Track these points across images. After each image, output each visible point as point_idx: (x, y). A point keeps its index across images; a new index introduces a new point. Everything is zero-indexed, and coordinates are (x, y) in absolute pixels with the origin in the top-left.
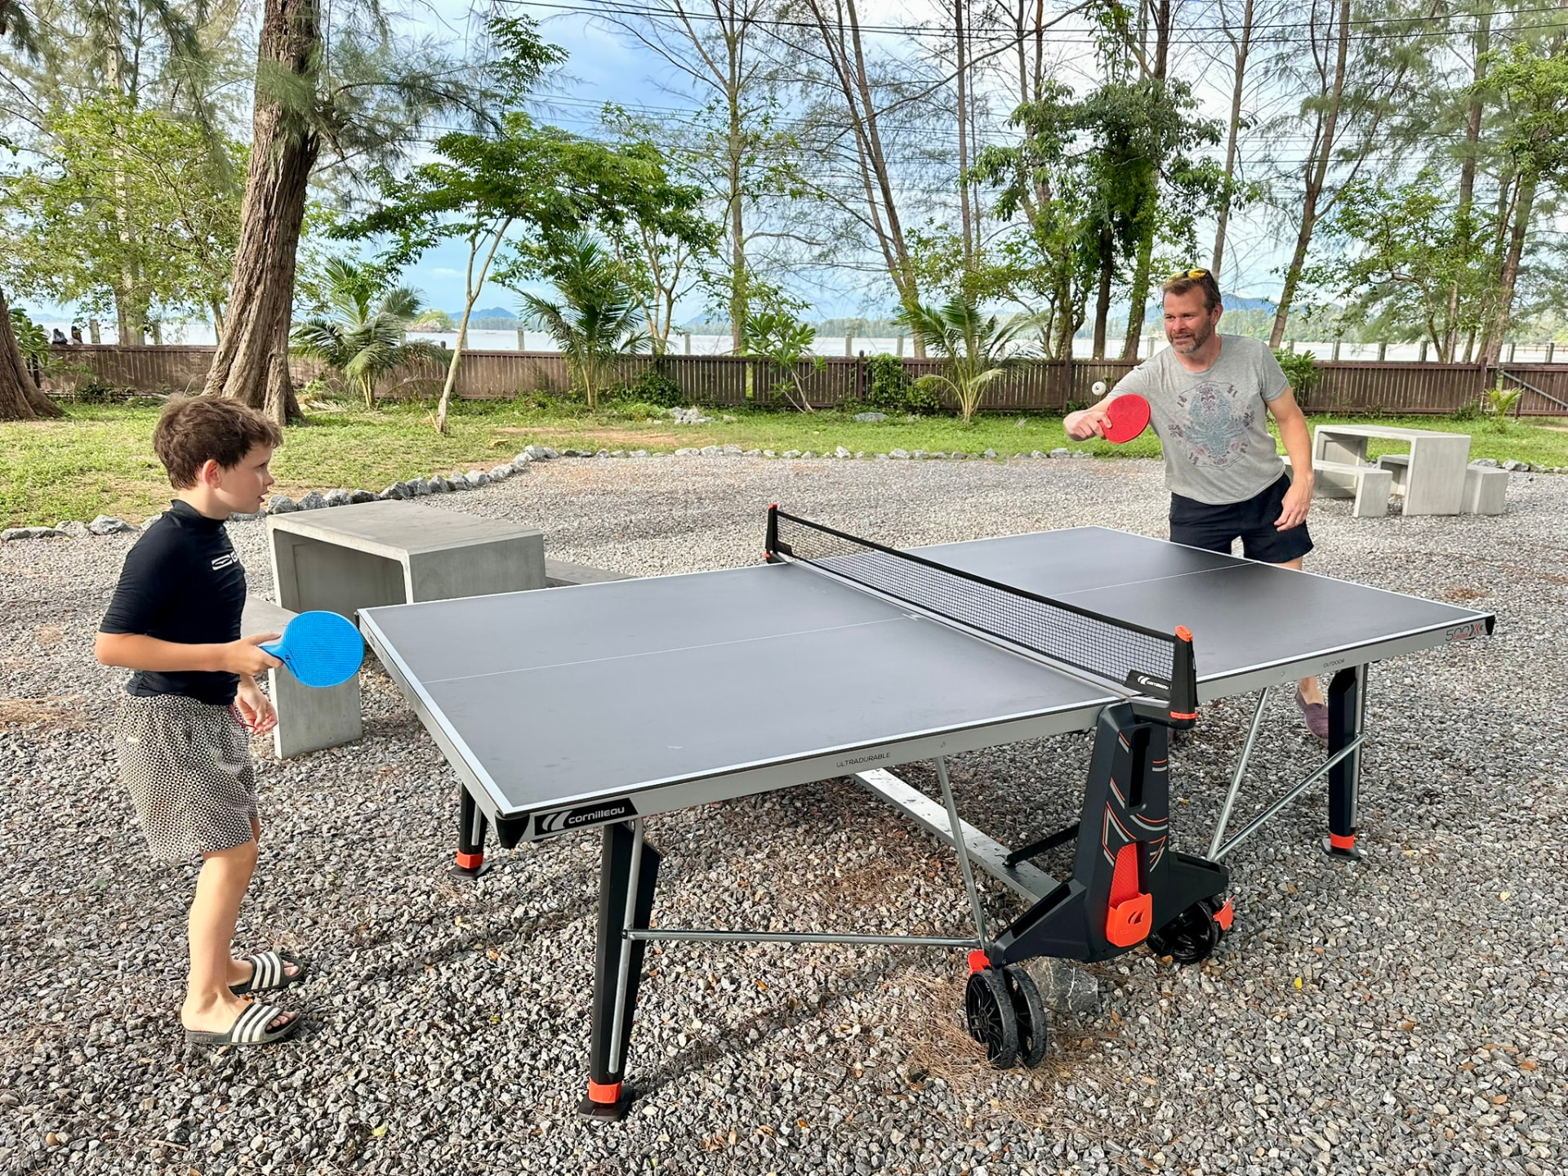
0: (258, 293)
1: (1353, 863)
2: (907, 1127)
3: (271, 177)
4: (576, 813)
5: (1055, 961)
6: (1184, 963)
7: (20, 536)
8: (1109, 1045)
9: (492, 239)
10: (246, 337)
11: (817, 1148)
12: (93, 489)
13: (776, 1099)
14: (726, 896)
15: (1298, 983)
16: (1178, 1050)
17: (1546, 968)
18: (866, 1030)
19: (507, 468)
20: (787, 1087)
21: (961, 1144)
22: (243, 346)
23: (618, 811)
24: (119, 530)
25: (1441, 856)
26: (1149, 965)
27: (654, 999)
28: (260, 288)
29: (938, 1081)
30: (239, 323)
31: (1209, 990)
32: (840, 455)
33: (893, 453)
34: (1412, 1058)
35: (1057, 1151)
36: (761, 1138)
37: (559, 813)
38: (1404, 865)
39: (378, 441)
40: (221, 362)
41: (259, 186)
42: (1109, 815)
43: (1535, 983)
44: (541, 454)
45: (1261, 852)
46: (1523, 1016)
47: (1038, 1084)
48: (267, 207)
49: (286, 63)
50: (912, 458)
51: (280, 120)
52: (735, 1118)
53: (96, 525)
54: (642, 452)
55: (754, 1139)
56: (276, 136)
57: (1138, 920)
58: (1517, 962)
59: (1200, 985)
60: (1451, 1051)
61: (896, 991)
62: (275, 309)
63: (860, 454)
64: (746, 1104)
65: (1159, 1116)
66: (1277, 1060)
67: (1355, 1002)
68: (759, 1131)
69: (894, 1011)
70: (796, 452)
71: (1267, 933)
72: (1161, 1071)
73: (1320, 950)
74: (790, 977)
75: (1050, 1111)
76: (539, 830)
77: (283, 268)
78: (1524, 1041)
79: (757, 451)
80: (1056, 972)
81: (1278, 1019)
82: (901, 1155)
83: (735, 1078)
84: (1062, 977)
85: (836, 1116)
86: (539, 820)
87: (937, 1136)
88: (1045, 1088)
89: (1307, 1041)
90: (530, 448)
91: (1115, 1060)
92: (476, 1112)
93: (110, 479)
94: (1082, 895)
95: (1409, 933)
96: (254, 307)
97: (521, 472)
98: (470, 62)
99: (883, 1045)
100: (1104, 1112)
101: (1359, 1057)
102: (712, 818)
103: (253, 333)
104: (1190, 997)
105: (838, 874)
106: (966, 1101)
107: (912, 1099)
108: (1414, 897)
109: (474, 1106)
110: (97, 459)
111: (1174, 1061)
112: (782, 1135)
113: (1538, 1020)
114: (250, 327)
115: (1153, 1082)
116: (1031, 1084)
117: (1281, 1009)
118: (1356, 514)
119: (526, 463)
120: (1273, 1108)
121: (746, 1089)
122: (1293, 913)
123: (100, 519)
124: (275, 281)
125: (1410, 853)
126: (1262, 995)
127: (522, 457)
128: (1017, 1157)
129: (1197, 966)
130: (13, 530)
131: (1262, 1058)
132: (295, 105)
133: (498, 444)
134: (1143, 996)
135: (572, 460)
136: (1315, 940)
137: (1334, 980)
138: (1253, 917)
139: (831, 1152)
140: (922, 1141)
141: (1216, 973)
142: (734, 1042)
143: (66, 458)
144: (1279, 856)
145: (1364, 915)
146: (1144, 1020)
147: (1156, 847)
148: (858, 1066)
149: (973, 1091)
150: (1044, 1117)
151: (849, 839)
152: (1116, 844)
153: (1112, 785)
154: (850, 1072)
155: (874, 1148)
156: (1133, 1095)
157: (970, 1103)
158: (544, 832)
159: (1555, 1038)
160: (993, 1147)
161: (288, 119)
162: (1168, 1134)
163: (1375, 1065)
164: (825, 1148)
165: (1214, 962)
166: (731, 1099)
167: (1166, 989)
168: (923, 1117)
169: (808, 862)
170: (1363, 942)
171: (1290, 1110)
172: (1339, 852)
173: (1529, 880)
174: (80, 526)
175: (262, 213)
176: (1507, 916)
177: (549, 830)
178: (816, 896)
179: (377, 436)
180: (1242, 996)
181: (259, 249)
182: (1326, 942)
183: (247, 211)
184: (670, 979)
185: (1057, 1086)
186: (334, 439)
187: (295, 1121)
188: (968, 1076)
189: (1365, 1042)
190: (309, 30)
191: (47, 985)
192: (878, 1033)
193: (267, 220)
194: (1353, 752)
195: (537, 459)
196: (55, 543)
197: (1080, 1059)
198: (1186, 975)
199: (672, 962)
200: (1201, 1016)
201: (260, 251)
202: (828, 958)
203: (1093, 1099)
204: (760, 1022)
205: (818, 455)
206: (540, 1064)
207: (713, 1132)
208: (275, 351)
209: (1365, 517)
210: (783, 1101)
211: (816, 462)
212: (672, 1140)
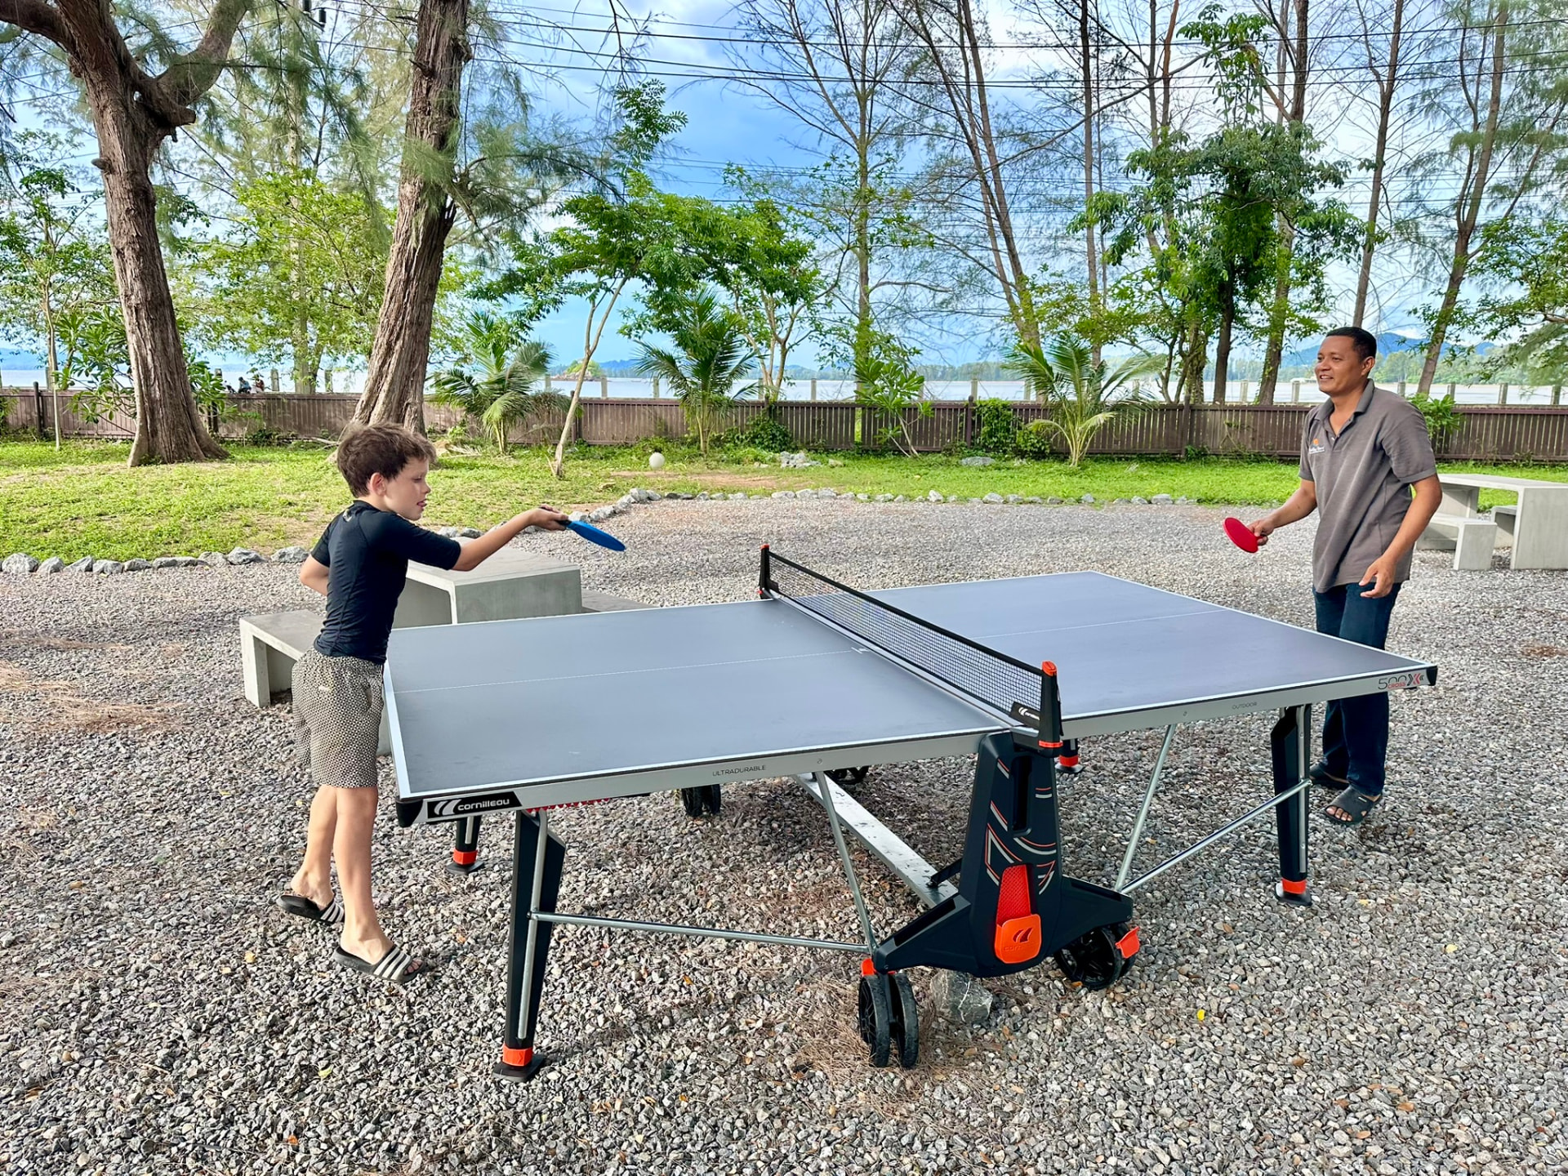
0: (397, 347)
1: (1302, 908)
2: (775, 1110)
3: (412, 243)
4: (464, 801)
6: (1092, 988)
7: (169, 565)
8: (992, 1055)
9: (610, 296)
10: (386, 387)
11: (688, 1119)
12: (237, 524)
13: (666, 1077)
14: (681, 903)
15: (1201, 1014)
16: (1055, 1065)
17: (1467, 1019)
18: (768, 1026)
19: (608, 509)
20: (680, 1067)
21: (818, 1127)
22: (382, 396)
23: (503, 802)
24: (252, 560)
25: (1396, 906)
26: (1055, 987)
27: (588, 986)
28: (400, 343)
29: (819, 1074)
30: (380, 374)
31: (1107, 1013)
32: (933, 499)
33: (986, 497)
34: (1290, 1091)
35: (905, 1141)
36: (643, 1107)
37: (449, 801)
38: (1355, 913)
39: (497, 484)
40: (363, 410)
41: (401, 251)
42: (991, 836)
43: (1448, 1032)
44: (644, 496)
45: (1210, 892)
46: (1422, 1062)
47: (909, 1083)
48: (408, 270)
49: (428, 143)
50: (1006, 502)
51: (421, 192)
52: (626, 1088)
53: (232, 555)
54: (740, 495)
55: (637, 1107)
56: (417, 206)
57: (1024, 938)
58: (1437, 1011)
59: (1100, 1009)
60: (1329, 1087)
61: (808, 994)
62: (412, 362)
63: (953, 498)
64: (639, 1079)
65: (1016, 1120)
66: (1150, 1081)
67: (1252, 1036)
68: (643, 1102)
69: (801, 1011)
70: (889, 496)
71: (1187, 968)
72: (1034, 1081)
73: (1234, 986)
74: (715, 975)
75: (912, 1107)
76: (431, 814)
77: (420, 324)
78: (1413, 1084)
79: (851, 494)
80: (952, 984)
81: (1165, 1045)
82: (762, 1130)
83: (636, 1055)
85: (715, 1093)
86: (432, 806)
87: (801, 1118)
88: (915, 1087)
89: (1187, 1067)
90: (634, 491)
91: (993, 1068)
92: (407, 1064)
93: (253, 515)
94: (966, 911)
95: (1335, 977)
96: (394, 360)
97: (622, 512)
98: (594, 134)
99: (779, 1039)
100: (963, 1112)
101: (1236, 1085)
102: (691, 833)
103: (391, 384)
104: (1086, 1019)
105: (790, 889)
106: (837, 1092)
107: (789, 1086)
108: (1354, 944)
109: (407, 1059)
110: (247, 499)
111: (1048, 1074)
112: (661, 1104)
113: (1437, 1067)
114: (389, 379)
115: (1020, 1091)
116: (903, 1083)
117: (1173, 1036)
118: (1456, 567)
119: (628, 505)
120: (1128, 1123)
121: (643, 1065)
122: (1221, 951)
123: (237, 550)
124: (413, 337)
125: (1364, 902)
126: (1159, 1022)
127: (625, 499)
128: (866, 1142)
129: (1103, 992)
130: (163, 559)
131: (1135, 1079)
132: (434, 178)
133: (606, 487)
134: (1039, 1015)
135: (671, 502)
136: (1234, 977)
137: (1238, 1014)
138: (1179, 952)
139: (700, 1123)
140: (785, 1122)
141: (1119, 999)
142: (646, 1027)
143: (220, 496)
144: (1228, 898)
145: (1294, 957)
146: (1033, 1036)
147: (1045, 871)
148: (750, 1055)
149: (847, 1084)
150: (904, 1112)
151: (812, 858)
152: (999, 864)
153: (993, 808)
154: (741, 1059)
155: (739, 1123)
156: (997, 1100)
157: (840, 1094)
158: (436, 816)
159: (1448, 1085)
160: (846, 1133)
161: (431, 191)
162: (1017, 1136)
163: (1249, 1094)
164: (696, 1120)
165: (1120, 990)
166: (627, 1073)
167: (1064, 1010)
168: (793, 1101)
169: (766, 876)
170: (1283, 982)
171: (1143, 1126)
172: (1291, 897)
173: (1484, 936)
174: (220, 556)
175: (403, 276)
176: (1445, 968)
177: (441, 815)
178: (763, 906)
179: (498, 478)
180: (1139, 1022)
181: (399, 308)
182: (1245, 979)
183: (391, 272)
184: (607, 970)
185: (927, 1087)
186: (457, 481)
188: (846, 1071)
189: (1247, 1073)
190: (451, 112)
192: (779, 1029)
193: (408, 281)
194: (1298, 794)
195: (641, 501)
196: (197, 571)
197: (960, 1066)
198: (1090, 1000)
199: (614, 956)
200: (1091, 1038)
201: (401, 310)
202: (755, 962)
203: (957, 1100)
204: (675, 1011)
205: (911, 498)
206: (474, 1031)
207: (603, 1097)
208: (410, 400)
209: (1466, 570)
210: (672, 1078)
211: (908, 506)
212: (565, 1101)
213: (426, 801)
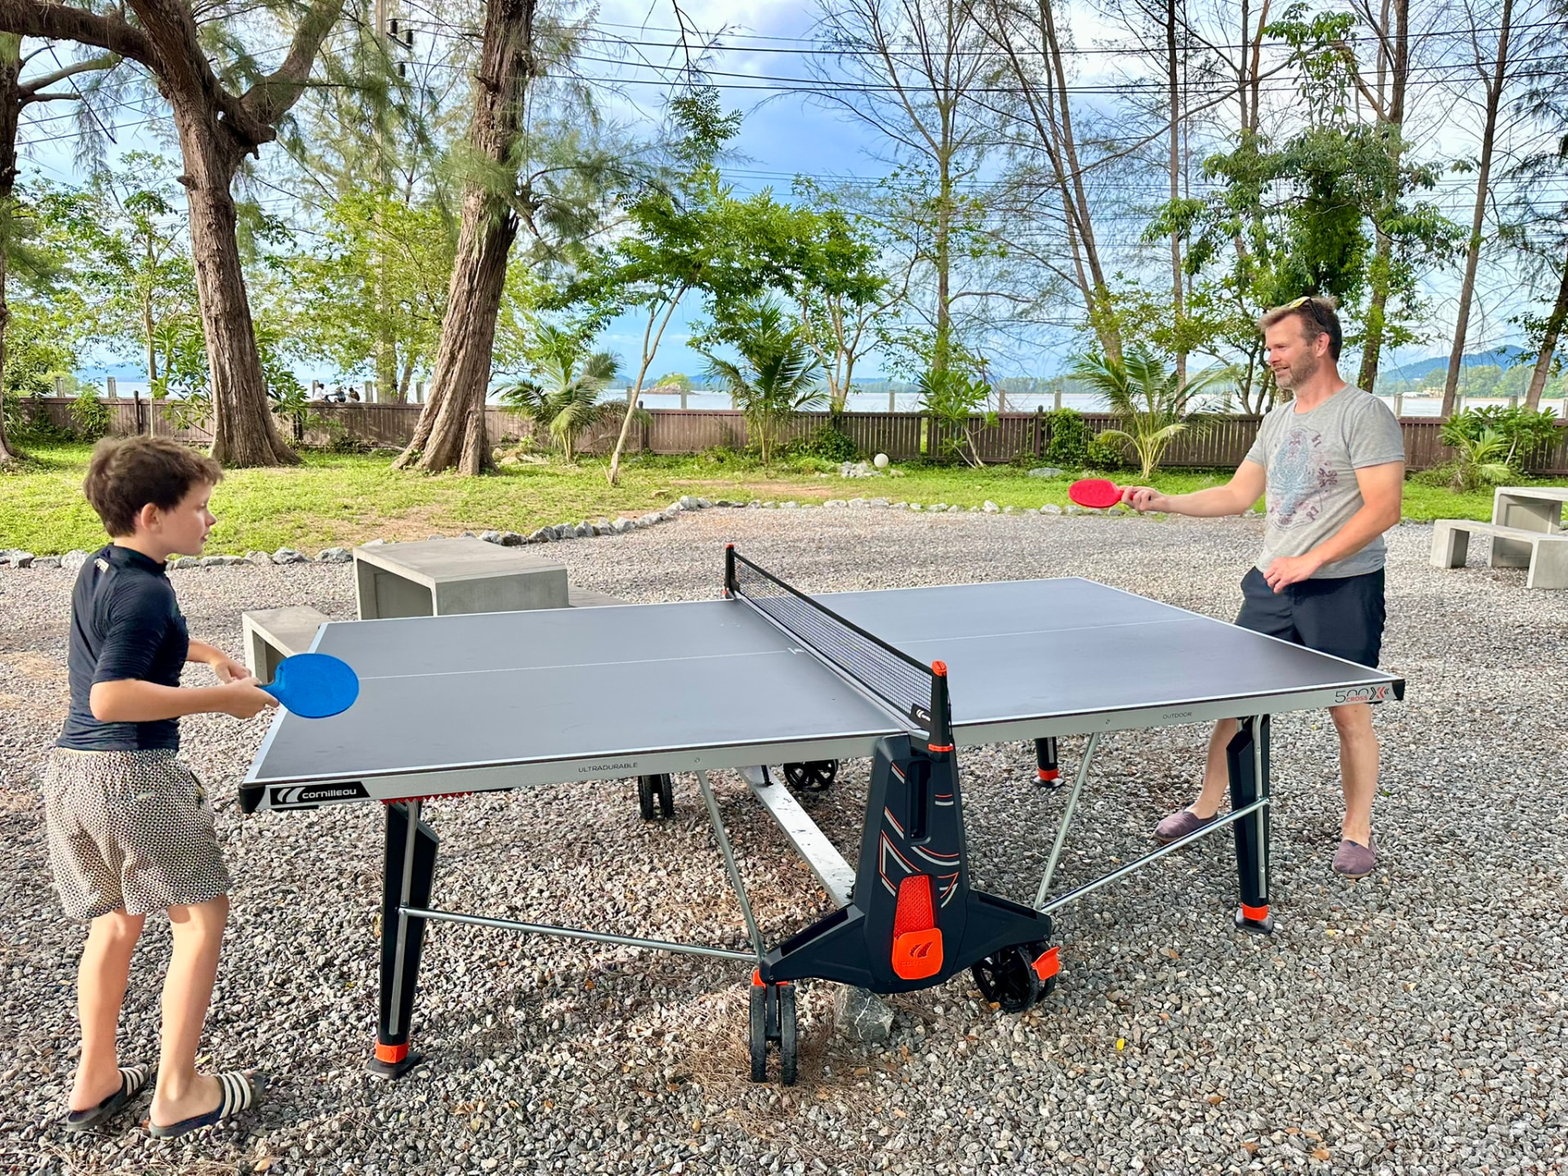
0: (460, 357)
1: (1261, 936)
2: (639, 1121)
3: (475, 254)
4: (308, 789)
5: (854, 989)
6: (1007, 1009)
7: (216, 563)
8: (883, 1076)
9: (668, 305)
10: (448, 395)
11: (546, 1125)
12: (288, 526)
13: (536, 1082)
14: (608, 907)
15: (1120, 1044)
16: (946, 1089)
17: (1416, 1063)
18: (659, 1035)
19: (655, 516)
20: (554, 1072)
21: (677, 1142)
22: (445, 404)
23: (350, 792)
24: (296, 560)
25: (1365, 938)
26: (969, 1007)
27: (488, 985)
28: (462, 352)
29: (696, 1086)
30: (444, 383)
31: (1018, 1037)
32: (988, 509)
33: (1044, 509)
34: (1197, 1130)
35: (763, 1161)
36: (504, 1110)
37: (293, 788)
38: (1318, 944)
39: (551, 490)
40: (427, 418)
41: (465, 262)
42: (886, 844)
43: (1392, 1075)
44: (694, 504)
45: (1164, 915)
46: (1353, 1107)
47: (786, 1101)
48: (471, 281)
49: (492, 154)
50: (1064, 513)
51: (485, 203)
52: (493, 1090)
53: (277, 556)
54: (792, 504)
55: (498, 1111)
56: (481, 218)
57: (922, 953)
58: (1384, 1052)
59: (1012, 1033)
60: (1240, 1128)
61: (708, 1004)
62: (474, 371)
63: (1008, 509)
64: (510, 1082)
65: (889, 1145)
66: (1044, 1112)
67: (1171, 1069)
68: (506, 1105)
69: (697, 1021)
70: (943, 506)
71: (1118, 994)
72: (921, 1105)
73: (1164, 1015)
74: (620, 981)
75: (782, 1126)
76: (274, 801)
77: (482, 334)
78: (1337, 1129)
79: (904, 504)
80: (851, 999)
81: (1071, 1074)
82: (618, 1142)
83: (513, 1058)
84: (853, 1005)
85: (583, 1099)
86: (275, 792)
87: (663, 1132)
88: (792, 1105)
89: (1090, 1099)
90: (684, 498)
91: (880, 1089)
92: (284, 1055)
93: (306, 518)
94: (860, 921)
95: (1279, 1011)
96: (456, 369)
97: (669, 519)
98: (653, 142)
99: (665, 1048)
100: (835, 1134)
101: (1139, 1121)
102: (639, 836)
103: (454, 392)
104: (994, 1043)
105: (723, 896)
106: (709, 1106)
107: (660, 1097)
108: (1309, 976)
109: (285, 1050)
110: (305, 501)
111: (938, 1098)
112: (525, 1108)
113: (1369, 1113)
114: (452, 387)
115: (902, 1114)
116: (779, 1100)
117: (1082, 1066)
118: (1529, 586)
119: (677, 512)
120: (1009, 1155)
121: (517, 1068)
122: (1160, 977)
123: (282, 550)
124: (476, 346)
125: (1331, 932)
126: (1072, 1050)
127: (674, 507)
128: (722, 1159)
129: (1020, 1015)
130: (211, 558)
131: (1030, 1109)
132: (499, 191)
133: (659, 495)
134: (944, 1036)
135: (721, 510)
136: (1167, 1005)
137: (1161, 1046)
138: (1113, 977)
139: (557, 1131)
140: (644, 1135)
141: (1033, 1023)
142: (533, 1029)
143: (278, 500)
144: (1182, 922)
145: (1239, 987)
146: (932, 1058)
147: (948, 883)
148: (631, 1063)
149: (721, 1098)
150: (772, 1130)
151: (754, 865)
152: (896, 875)
153: (887, 813)
154: (619, 1068)
155: (597, 1133)
156: (875, 1123)
157: (711, 1108)
158: (279, 803)
159: (1376, 1133)
160: (704, 1149)
161: (492, 202)
162: (885, 1162)
163: (1150, 1131)
164: (554, 1126)
165: (1036, 1014)
166: (498, 1075)
167: (973, 1033)
168: (660, 1113)
169: (702, 882)
170: (1220, 1013)
171: (1023, 1158)
172: (1251, 925)
173: (1457, 974)
174: (265, 556)
175: (466, 287)
176: (1405, 1006)
177: (284, 802)
178: (689, 912)
179: (553, 485)
180: (1051, 1050)
181: (463, 317)
182: (1178, 1009)
183: (456, 283)
184: (513, 970)
185: (803, 1106)
186: (514, 487)
187: (142, 1041)
188: (724, 1085)
189: (1154, 1108)
190: (513, 123)
191: (30, 917)
192: (668, 1038)
193: (471, 292)
194: (1255, 812)
195: (690, 509)
196: (242, 569)
197: (846, 1085)
198: (1004, 1022)
199: (523, 956)
200: (995, 1063)
201: (464, 320)
202: (664, 968)
203: (832, 1122)
204: (567, 1016)
205: (964, 508)
206: (361, 1025)
207: (468, 1099)
208: (472, 408)
209: (1540, 589)
210: (543, 1083)
211: (961, 516)
212: (428, 1101)
213: (268, 787)
